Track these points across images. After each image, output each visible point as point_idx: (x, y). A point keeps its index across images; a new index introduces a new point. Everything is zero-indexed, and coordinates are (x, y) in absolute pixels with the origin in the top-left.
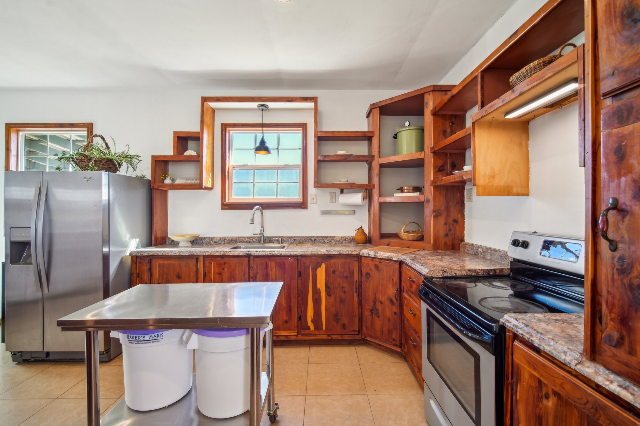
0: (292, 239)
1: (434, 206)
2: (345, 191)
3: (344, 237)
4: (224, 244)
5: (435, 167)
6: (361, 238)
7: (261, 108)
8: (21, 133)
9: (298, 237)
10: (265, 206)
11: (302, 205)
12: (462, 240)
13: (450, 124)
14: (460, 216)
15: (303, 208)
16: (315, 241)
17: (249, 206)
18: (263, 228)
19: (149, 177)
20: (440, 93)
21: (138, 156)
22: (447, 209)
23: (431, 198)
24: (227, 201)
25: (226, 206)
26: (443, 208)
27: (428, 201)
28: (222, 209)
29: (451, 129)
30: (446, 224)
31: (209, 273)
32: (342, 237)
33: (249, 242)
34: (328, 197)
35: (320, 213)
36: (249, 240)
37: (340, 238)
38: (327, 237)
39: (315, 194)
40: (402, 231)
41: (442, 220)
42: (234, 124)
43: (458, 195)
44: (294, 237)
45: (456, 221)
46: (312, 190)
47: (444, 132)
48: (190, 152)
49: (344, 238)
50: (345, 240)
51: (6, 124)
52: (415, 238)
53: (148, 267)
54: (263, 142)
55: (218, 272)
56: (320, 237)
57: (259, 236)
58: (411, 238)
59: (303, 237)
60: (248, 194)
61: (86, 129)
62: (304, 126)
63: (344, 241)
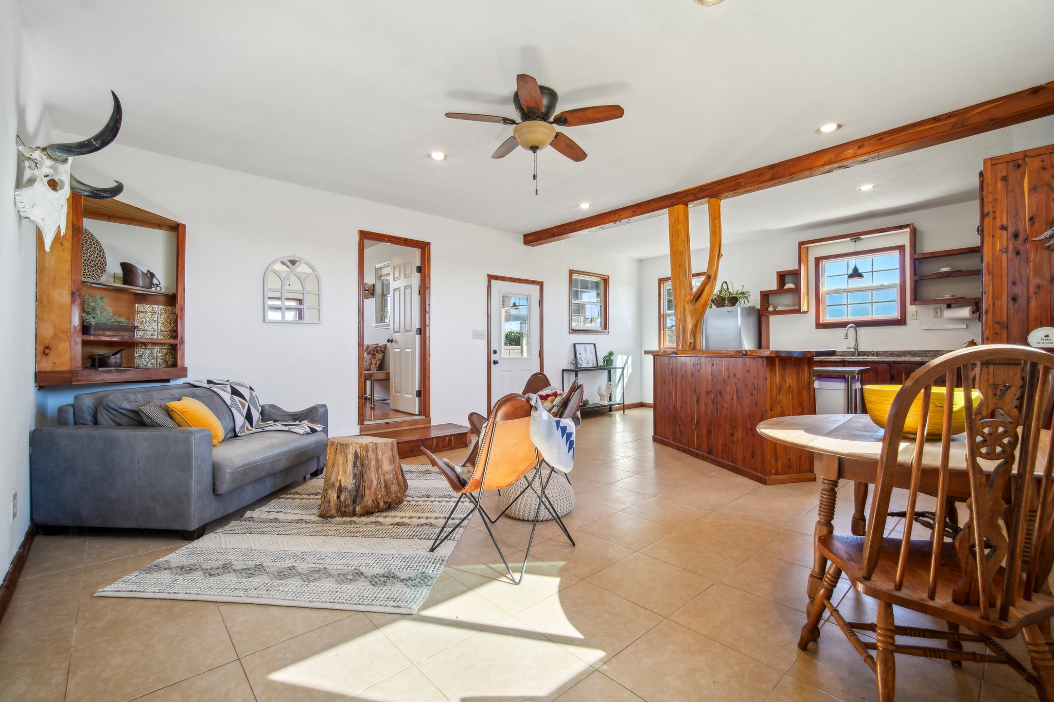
0: (889, 353)
2: (952, 305)
7: (854, 240)
8: (665, 284)
9: (895, 351)
10: (859, 324)
11: (901, 321)
15: (901, 325)
16: (915, 355)
17: (843, 325)
18: (857, 342)
19: (758, 307)
21: (749, 292)
24: (821, 322)
25: (820, 326)
28: (817, 328)
33: (843, 356)
34: (932, 313)
35: (921, 330)
36: (842, 353)
38: (931, 351)
39: (916, 310)
42: (827, 256)
44: (891, 351)
46: (911, 307)
48: (790, 286)
51: (659, 279)
54: (856, 270)
56: (921, 351)
57: (853, 350)
59: (901, 351)
60: (842, 316)
62: (901, 248)
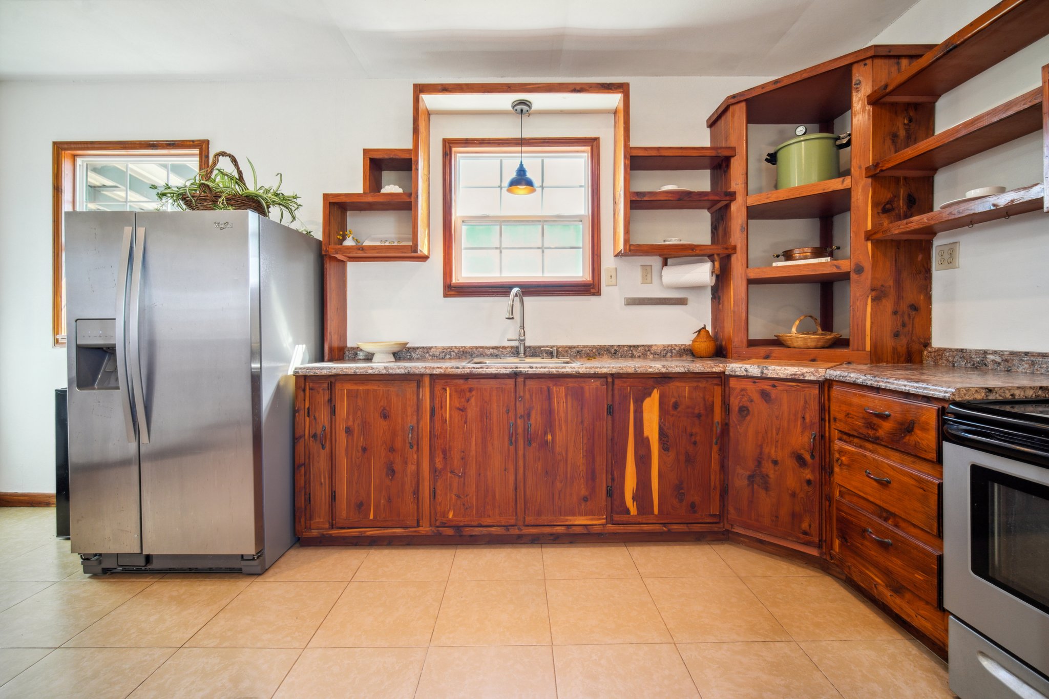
0: (574, 350)
1: (873, 278)
2: (669, 261)
3: (669, 346)
4: (450, 359)
5: (875, 205)
6: (704, 346)
7: (519, 107)
8: (79, 161)
9: (584, 347)
10: (532, 289)
11: (590, 289)
12: (927, 344)
13: (906, 122)
14: (922, 297)
15: (594, 294)
16: (615, 353)
17: (500, 290)
18: (523, 328)
19: (318, 234)
20: (886, 61)
21: (295, 197)
22: (898, 283)
23: (867, 264)
24: (454, 281)
25: (453, 290)
26: (891, 283)
27: (859, 270)
28: (446, 295)
29: (907, 131)
30: (895, 313)
31: (442, 407)
32: (664, 346)
33: (496, 356)
34: (638, 274)
35: (623, 302)
37: (662, 348)
38: (638, 346)
39: (614, 267)
40: (794, 330)
41: (888, 305)
42: (467, 140)
43: (920, 257)
44: (578, 347)
45: (914, 308)
46: (608, 261)
47: (894, 137)
49: (670, 348)
50: (671, 351)
51: (55, 143)
52: (820, 344)
53: (327, 397)
54: (521, 171)
55: (458, 406)
56: (624, 346)
57: (516, 344)
58: (811, 344)
59: (594, 347)
61: (197, 151)
62: (593, 143)
63: (669, 354)
